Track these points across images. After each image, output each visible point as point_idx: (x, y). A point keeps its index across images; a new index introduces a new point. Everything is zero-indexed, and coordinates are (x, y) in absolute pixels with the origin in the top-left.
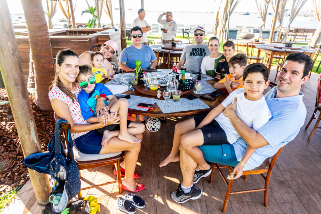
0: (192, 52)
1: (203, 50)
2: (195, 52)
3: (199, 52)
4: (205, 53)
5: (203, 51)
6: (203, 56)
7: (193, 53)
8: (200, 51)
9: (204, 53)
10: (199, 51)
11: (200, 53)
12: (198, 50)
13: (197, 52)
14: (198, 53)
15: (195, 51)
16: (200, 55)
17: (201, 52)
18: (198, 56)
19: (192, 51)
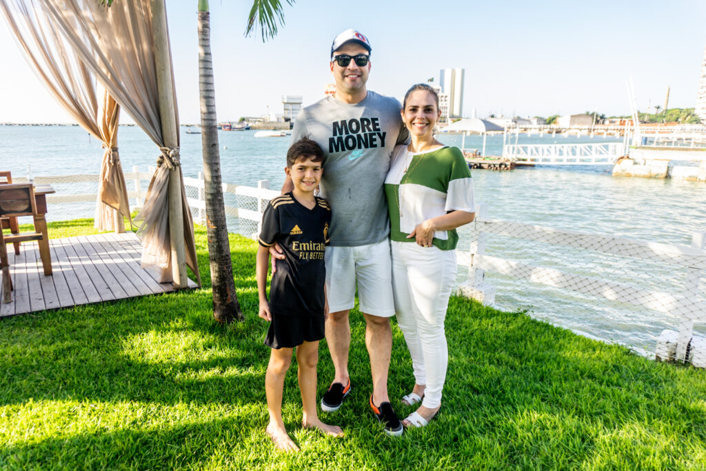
0: (336, 138)
1: (375, 125)
2: (344, 136)
3: (360, 132)
4: (381, 132)
5: (375, 129)
6: (376, 146)
7: (340, 139)
8: (364, 131)
9: (379, 134)
10: (358, 129)
11: (366, 135)
12: (354, 127)
13: (355, 135)
14: (359, 136)
15: (347, 133)
16: (366, 147)
17: (367, 132)
18: (361, 151)
19: (335, 134)
